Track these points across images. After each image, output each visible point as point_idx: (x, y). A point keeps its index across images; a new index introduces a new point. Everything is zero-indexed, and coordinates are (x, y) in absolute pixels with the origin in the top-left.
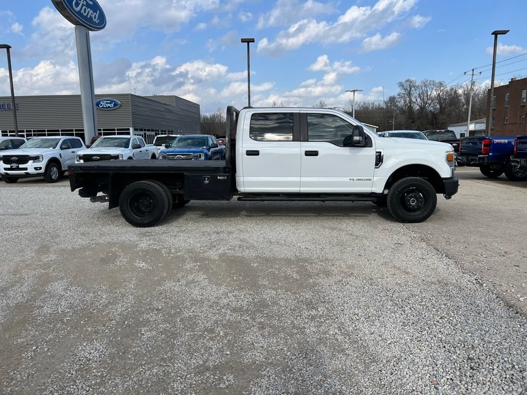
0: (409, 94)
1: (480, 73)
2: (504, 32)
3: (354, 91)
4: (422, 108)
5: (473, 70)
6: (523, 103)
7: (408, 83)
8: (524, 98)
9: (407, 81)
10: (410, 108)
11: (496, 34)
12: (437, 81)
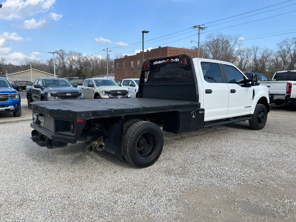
0: (63, 59)
1: (111, 51)
2: (147, 32)
3: (54, 53)
4: (71, 67)
5: (107, 49)
6: (132, 67)
7: (61, 52)
8: (132, 65)
9: (61, 50)
10: (65, 66)
11: (143, 32)
12: (77, 52)
